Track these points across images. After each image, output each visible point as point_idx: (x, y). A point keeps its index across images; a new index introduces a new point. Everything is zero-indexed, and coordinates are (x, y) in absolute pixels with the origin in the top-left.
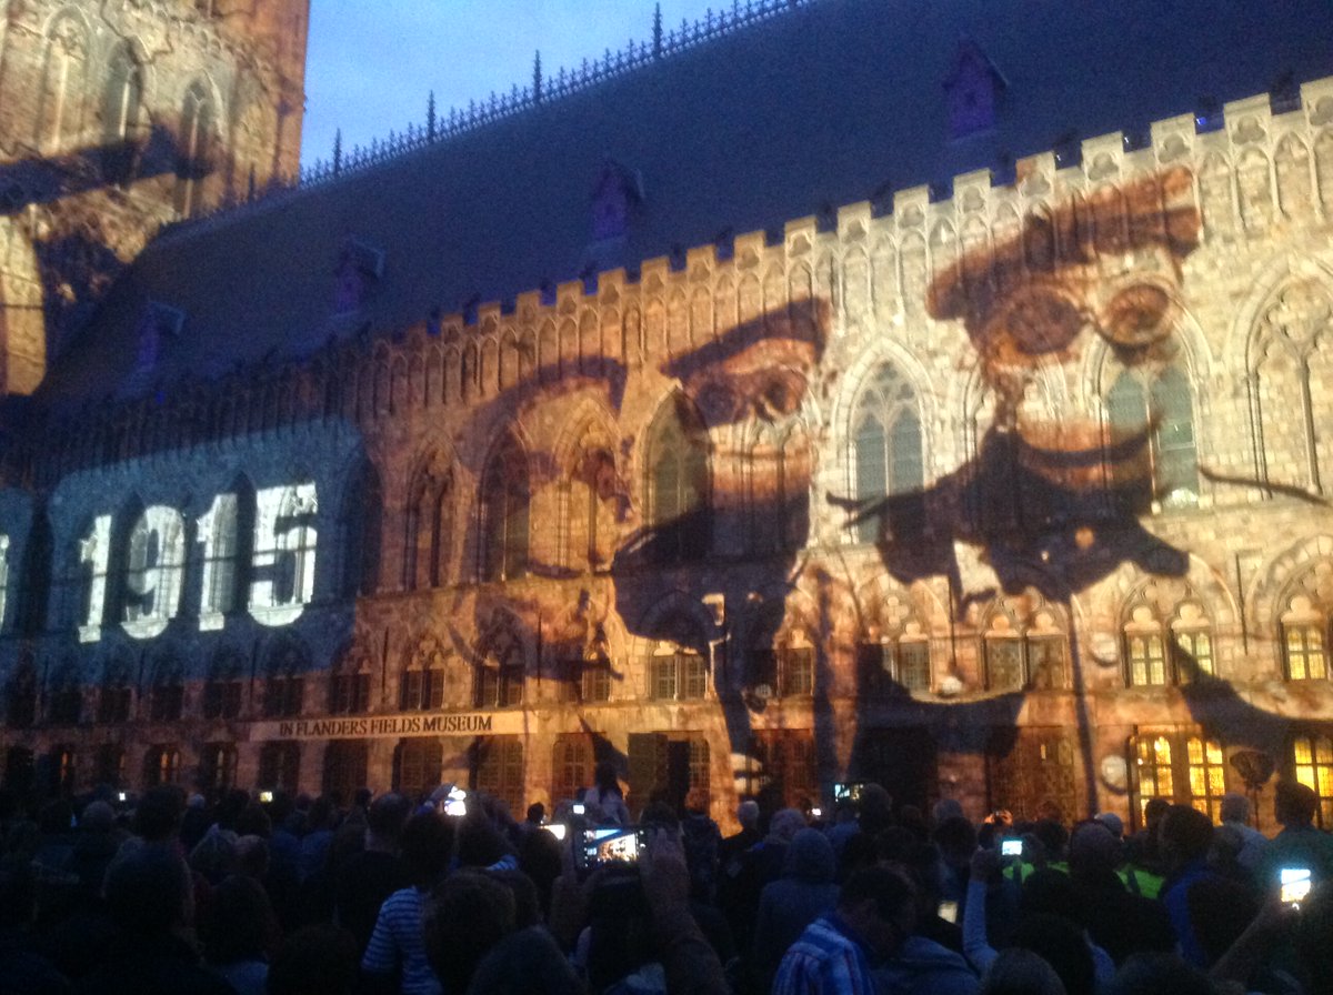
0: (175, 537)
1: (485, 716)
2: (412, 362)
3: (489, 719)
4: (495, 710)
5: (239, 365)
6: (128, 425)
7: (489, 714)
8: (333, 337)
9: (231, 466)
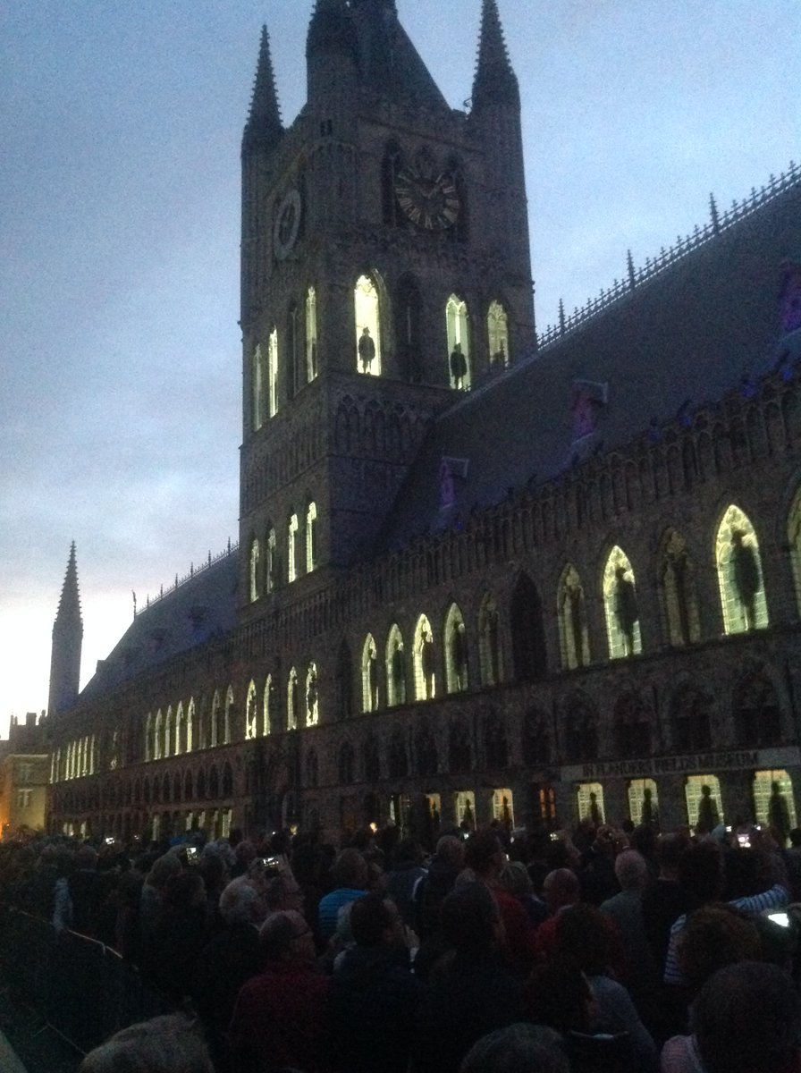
0: (484, 626)
1: (751, 753)
2: (642, 464)
3: (755, 755)
4: (761, 747)
5: (510, 491)
6: (440, 548)
7: (755, 751)
8: (576, 458)
9: (515, 569)
